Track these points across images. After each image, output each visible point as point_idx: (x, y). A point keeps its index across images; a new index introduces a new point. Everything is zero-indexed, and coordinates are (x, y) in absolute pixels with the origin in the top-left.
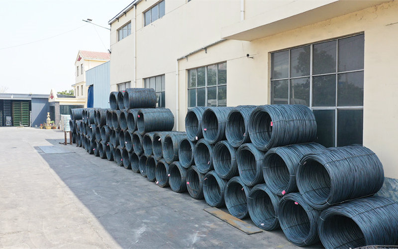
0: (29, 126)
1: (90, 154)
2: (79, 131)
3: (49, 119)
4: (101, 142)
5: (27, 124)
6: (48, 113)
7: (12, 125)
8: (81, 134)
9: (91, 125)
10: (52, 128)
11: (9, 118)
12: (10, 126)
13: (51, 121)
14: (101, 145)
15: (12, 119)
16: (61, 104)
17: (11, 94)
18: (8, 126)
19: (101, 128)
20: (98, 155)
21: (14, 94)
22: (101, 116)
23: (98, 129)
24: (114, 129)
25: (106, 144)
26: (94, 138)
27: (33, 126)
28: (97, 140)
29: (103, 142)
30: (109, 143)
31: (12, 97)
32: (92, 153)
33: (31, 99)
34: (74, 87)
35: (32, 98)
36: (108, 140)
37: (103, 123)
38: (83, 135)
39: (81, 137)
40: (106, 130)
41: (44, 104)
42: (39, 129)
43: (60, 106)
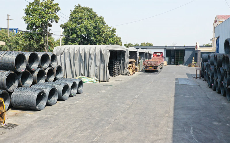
0: (183, 65)
1: (210, 88)
2: (205, 70)
3: (193, 61)
4: (217, 80)
5: (182, 63)
6: (193, 57)
7: (175, 64)
8: (206, 72)
9: (211, 66)
10: (195, 67)
11: (173, 60)
12: (174, 64)
13: (195, 62)
14: (217, 82)
15: (175, 60)
16: (201, 51)
17: (174, 46)
18: (172, 64)
19: (218, 69)
20: (215, 90)
21: (175, 46)
22: (218, 59)
23: (215, 69)
24: (227, 71)
25: (221, 82)
26: (213, 76)
27: (185, 65)
28: (215, 78)
29: (219, 80)
30: (223, 81)
31: (174, 48)
32: (211, 87)
33: (184, 49)
34: (212, 40)
35: (186, 48)
36: (222, 79)
37: (220, 65)
38: (207, 73)
39: (206, 74)
40: (222, 71)
41: (192, 52)
42: (188, 67)
43: (201, 52)
